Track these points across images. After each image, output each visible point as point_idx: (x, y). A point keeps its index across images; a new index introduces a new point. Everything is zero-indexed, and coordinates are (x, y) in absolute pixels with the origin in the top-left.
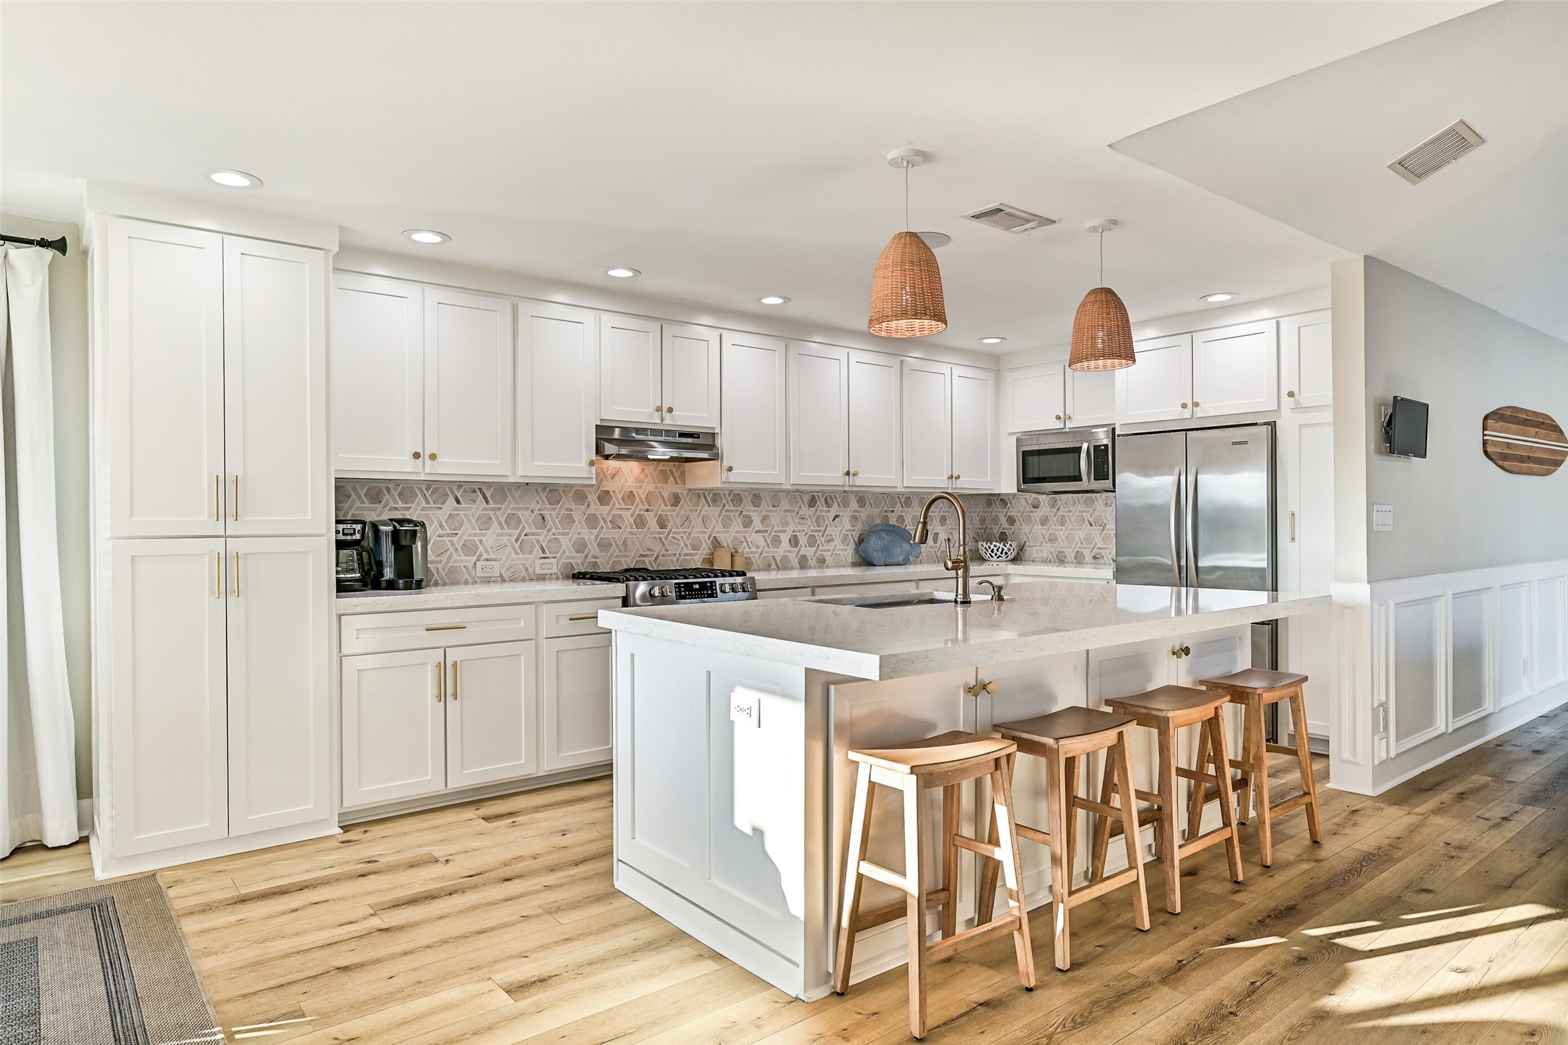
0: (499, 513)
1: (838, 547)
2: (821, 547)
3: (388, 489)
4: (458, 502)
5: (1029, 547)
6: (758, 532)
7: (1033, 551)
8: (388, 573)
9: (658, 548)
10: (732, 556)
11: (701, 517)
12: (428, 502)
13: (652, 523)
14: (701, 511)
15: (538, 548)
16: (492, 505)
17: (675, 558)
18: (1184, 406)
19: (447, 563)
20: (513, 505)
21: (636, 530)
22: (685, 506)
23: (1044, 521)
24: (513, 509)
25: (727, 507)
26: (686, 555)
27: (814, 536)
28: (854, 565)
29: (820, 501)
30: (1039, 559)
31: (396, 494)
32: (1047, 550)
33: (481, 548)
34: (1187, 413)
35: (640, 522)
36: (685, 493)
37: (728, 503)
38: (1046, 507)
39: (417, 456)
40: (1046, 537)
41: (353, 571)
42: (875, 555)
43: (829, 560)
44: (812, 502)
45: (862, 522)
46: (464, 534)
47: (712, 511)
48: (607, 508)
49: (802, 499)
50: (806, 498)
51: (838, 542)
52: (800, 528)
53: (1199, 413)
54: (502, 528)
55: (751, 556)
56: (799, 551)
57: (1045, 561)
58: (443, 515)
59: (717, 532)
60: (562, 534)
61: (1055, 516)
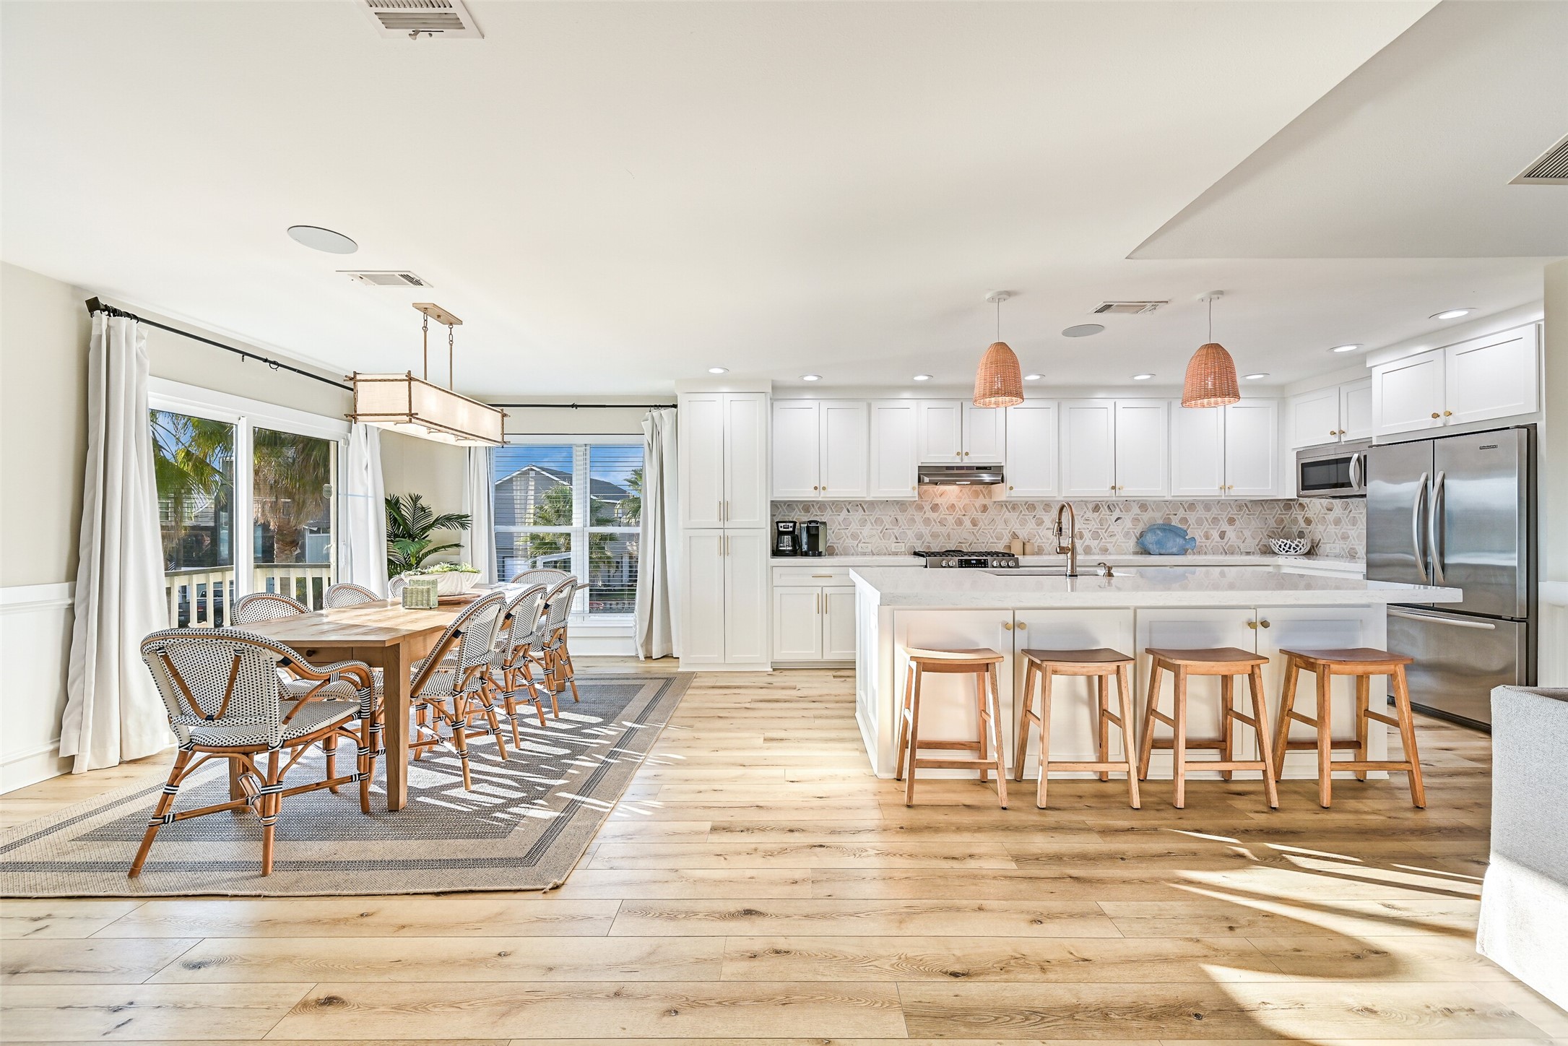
0: (871, 517)
1: (1120, 540)
2: (1103, 540)
3: (813, 505)
4: (849, 511)
5: (1324, 543)
6: (1047, 529)
7: (1325, 548)
8: (805, 547)
9: (971, 538)
10: (1024, 544)
11: (1003, 519)
12: (833, 512)
13: (967, 523)
14: (1003, 515)
15: (893, 537)
16: (867, 513)
17: (983, 545)
18: (1436, 416)
19: (842, 544)
20: (879, 513)
21: (956, 527)
22: (992, 512)
23: (1337, 522)
24: (879, 515)
25: (1023, 513)
26: (992, 543)
27: (1098, 532)
28: (1136, 553)
29: (1104, 508)
30: (1333, 555)
31: (817, 508)
32: (1338, 546)
33: (861, 537)
34: (1439, 422)
35: (959, 522)
36: (991, 504)
37: (1024, 510)
38: (1340, 510)
39: (816, 488)
40: (1339, 536)
41: (789, 546)
42: (1150, 546)
43: (1111, 549)
44: (1096, 508)
45: (1144, 522)
46: (851, 528)
47: (1012, 516)
48: (936, 514)
49: (1087, 506)
50: (1091, 506)
51: (1119, 538)
52: (1084, 526)
53: (1452, 421)
54: (873, 526)
55: (1043, 545)
56: (1084, 542)
57: (1337, 556)
58: (841, 518)
59: (1016, 529)
60: (908, 529)
61: (1347, 517)
